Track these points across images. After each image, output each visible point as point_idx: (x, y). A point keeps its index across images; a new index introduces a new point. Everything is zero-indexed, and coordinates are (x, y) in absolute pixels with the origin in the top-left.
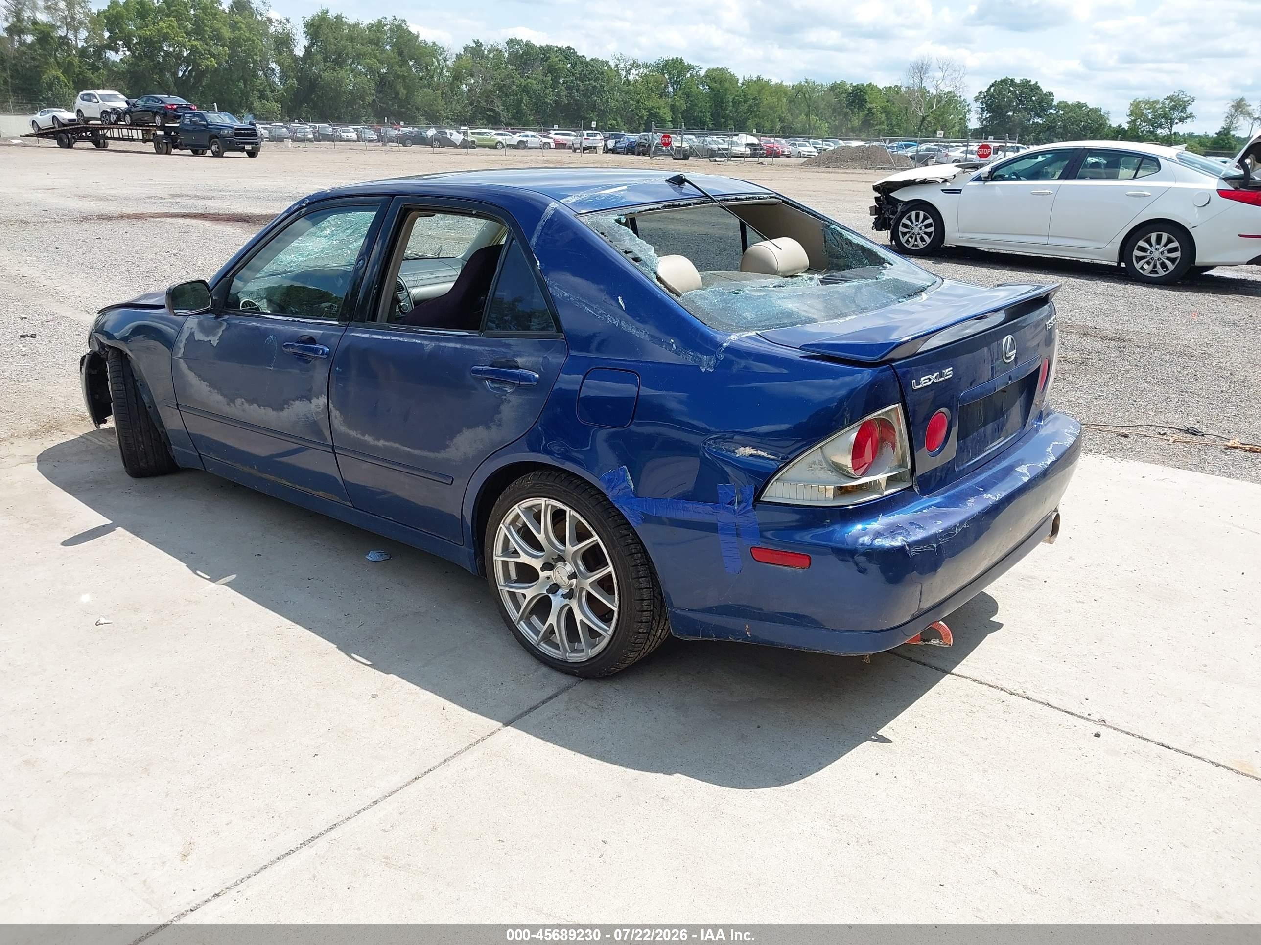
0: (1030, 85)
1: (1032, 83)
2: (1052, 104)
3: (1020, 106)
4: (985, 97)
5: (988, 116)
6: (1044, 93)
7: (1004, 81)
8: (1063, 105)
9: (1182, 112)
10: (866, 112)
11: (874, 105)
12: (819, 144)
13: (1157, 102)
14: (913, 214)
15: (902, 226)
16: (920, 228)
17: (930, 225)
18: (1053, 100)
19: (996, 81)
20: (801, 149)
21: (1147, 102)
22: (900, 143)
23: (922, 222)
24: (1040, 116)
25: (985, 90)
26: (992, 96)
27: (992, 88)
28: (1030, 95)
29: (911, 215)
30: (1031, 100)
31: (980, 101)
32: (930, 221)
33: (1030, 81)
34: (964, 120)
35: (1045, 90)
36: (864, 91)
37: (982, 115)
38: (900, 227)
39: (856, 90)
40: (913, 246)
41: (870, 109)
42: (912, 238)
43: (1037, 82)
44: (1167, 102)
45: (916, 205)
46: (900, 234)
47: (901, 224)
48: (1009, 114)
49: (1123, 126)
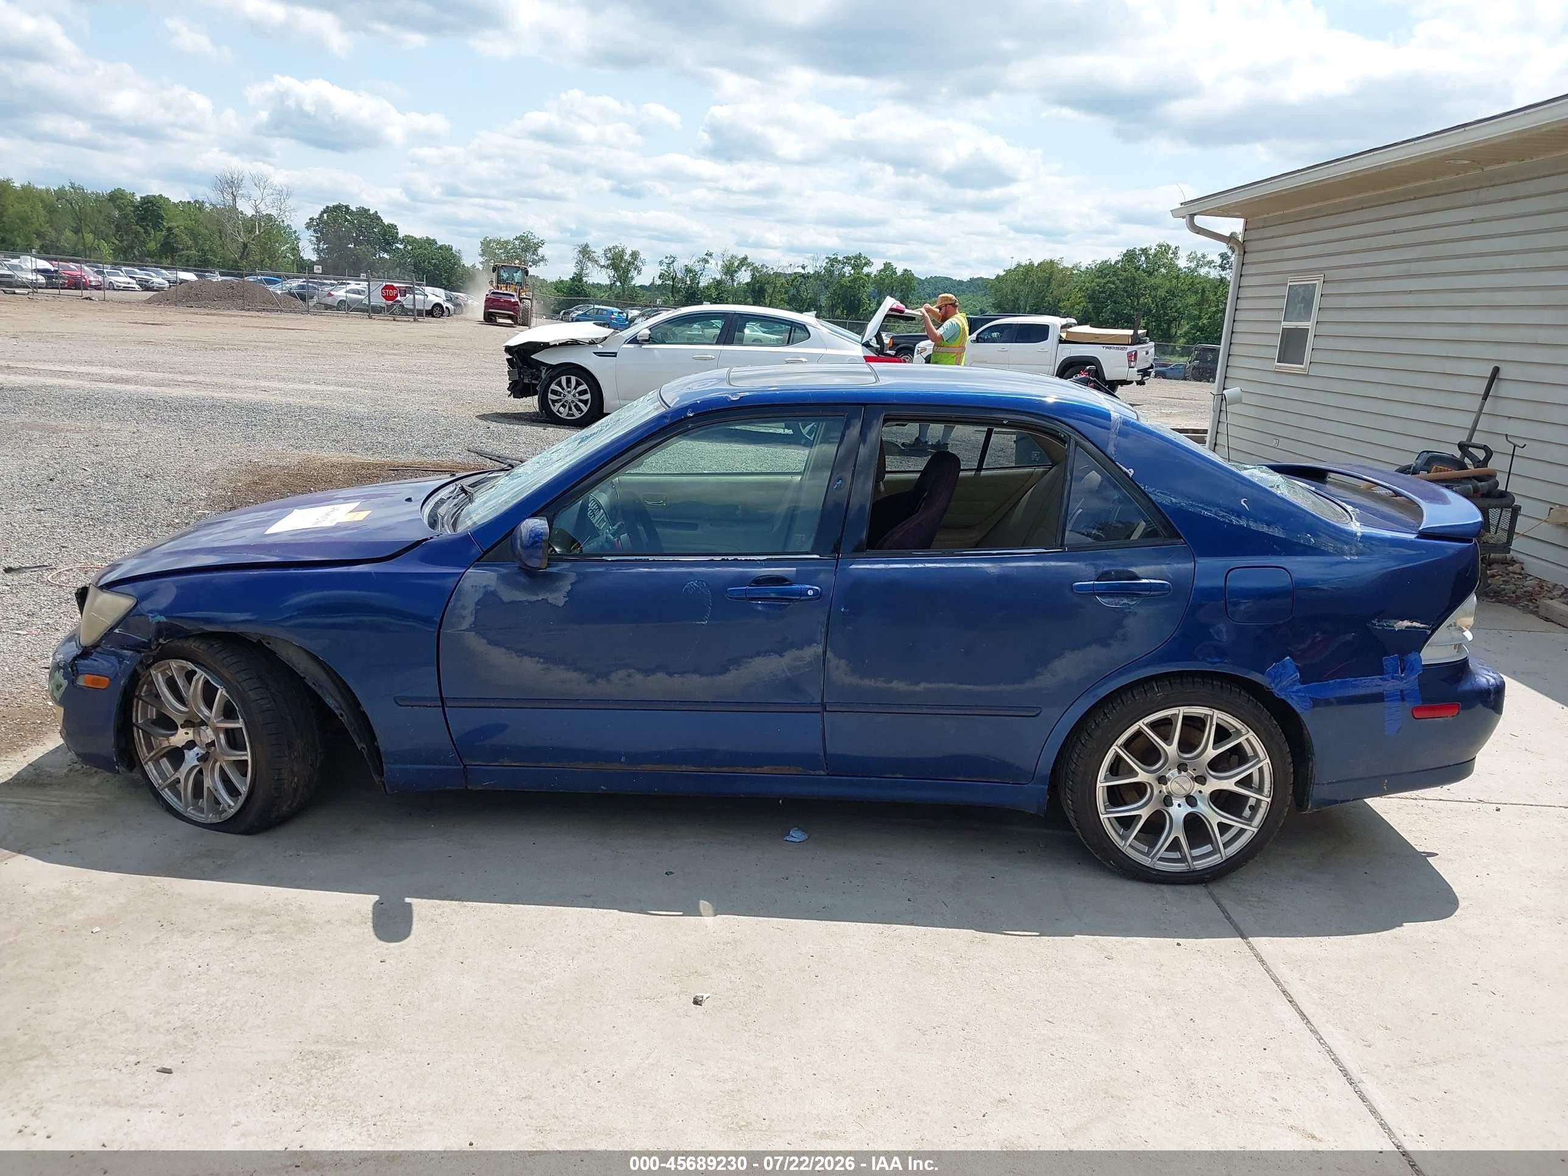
0: (370, 215)
1: (372, 212)
2: (396, 237)
3: (361, 238)
4: (318, 225)
5: (325, 247)
6: (386, 224)
7: (338, 208)
8: (408, 240)
9: (534, 254)
10: (164, 233)
11: (174, 224)
12: (136, 273)
13: (507, 242)
14: (564, 379)
15: (551, 393)
16: (574, 395)
17: (584, 392)
18: (397, 233)
19: (328, 207)
20: (113, 279)
21: (499, 242)
22: (259, 278)
23: (575, 388)
24: (386, 251)
25: (316, 216)
26: (326, 223)
27: (325, 215)
28: (370, 225)
29: (561, 380)
30: (374, 232)
31: (313, 229)
32: (584, 387)
33: (369, 210)
34: (295, 250)
35: (386, 221)
36: (158, 204)
37: (318, 245)
38: (549, 394)
39: (147, 203)
40: (567, 416)
41: (169, 229)
42: (565, 407)
43: (376, 212)
44: (517, 242)
45: (565, 370)
46: (550, 402)
47: (550, 390)
48: (350, 246)
49: (477, 267)
